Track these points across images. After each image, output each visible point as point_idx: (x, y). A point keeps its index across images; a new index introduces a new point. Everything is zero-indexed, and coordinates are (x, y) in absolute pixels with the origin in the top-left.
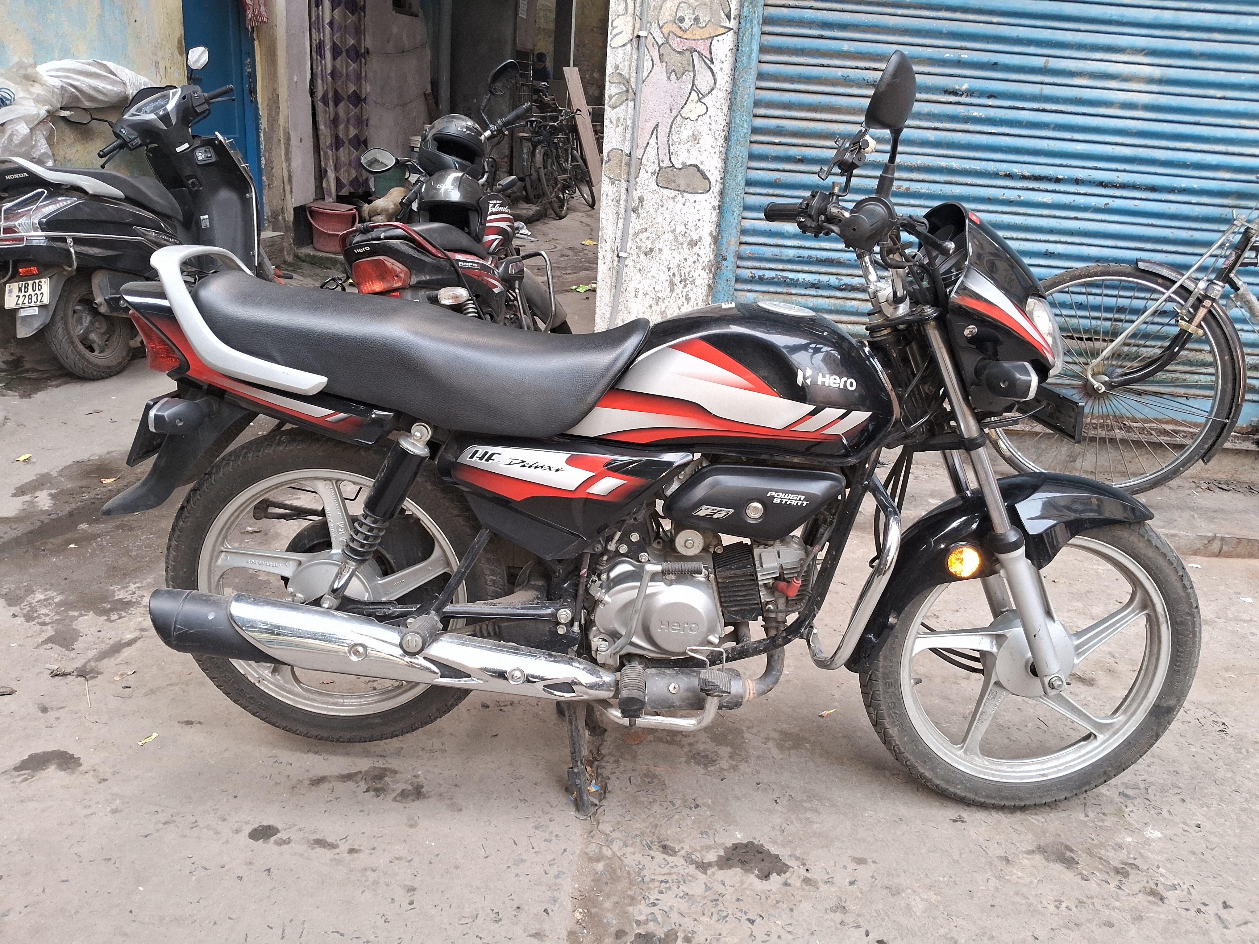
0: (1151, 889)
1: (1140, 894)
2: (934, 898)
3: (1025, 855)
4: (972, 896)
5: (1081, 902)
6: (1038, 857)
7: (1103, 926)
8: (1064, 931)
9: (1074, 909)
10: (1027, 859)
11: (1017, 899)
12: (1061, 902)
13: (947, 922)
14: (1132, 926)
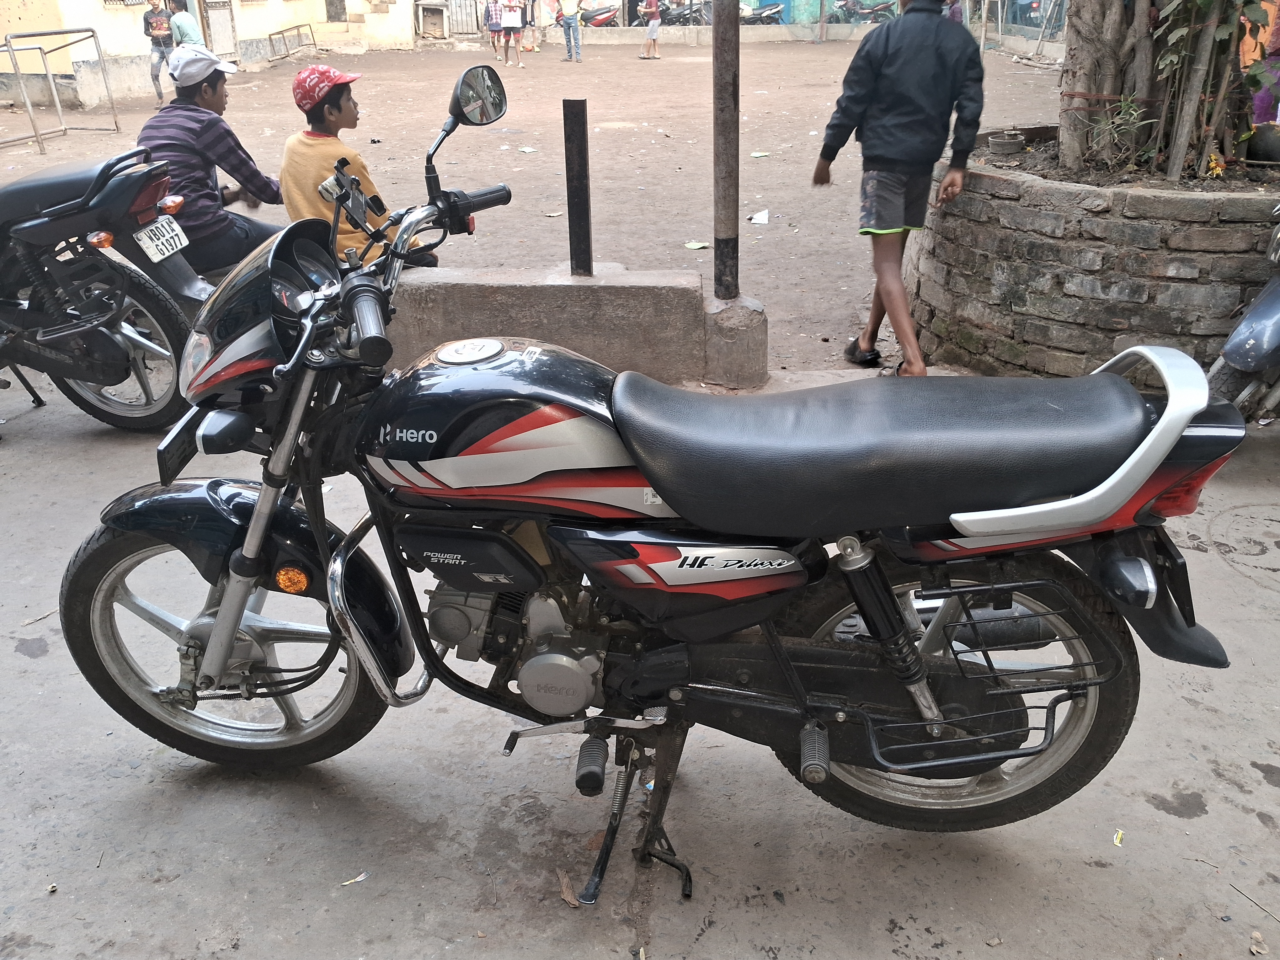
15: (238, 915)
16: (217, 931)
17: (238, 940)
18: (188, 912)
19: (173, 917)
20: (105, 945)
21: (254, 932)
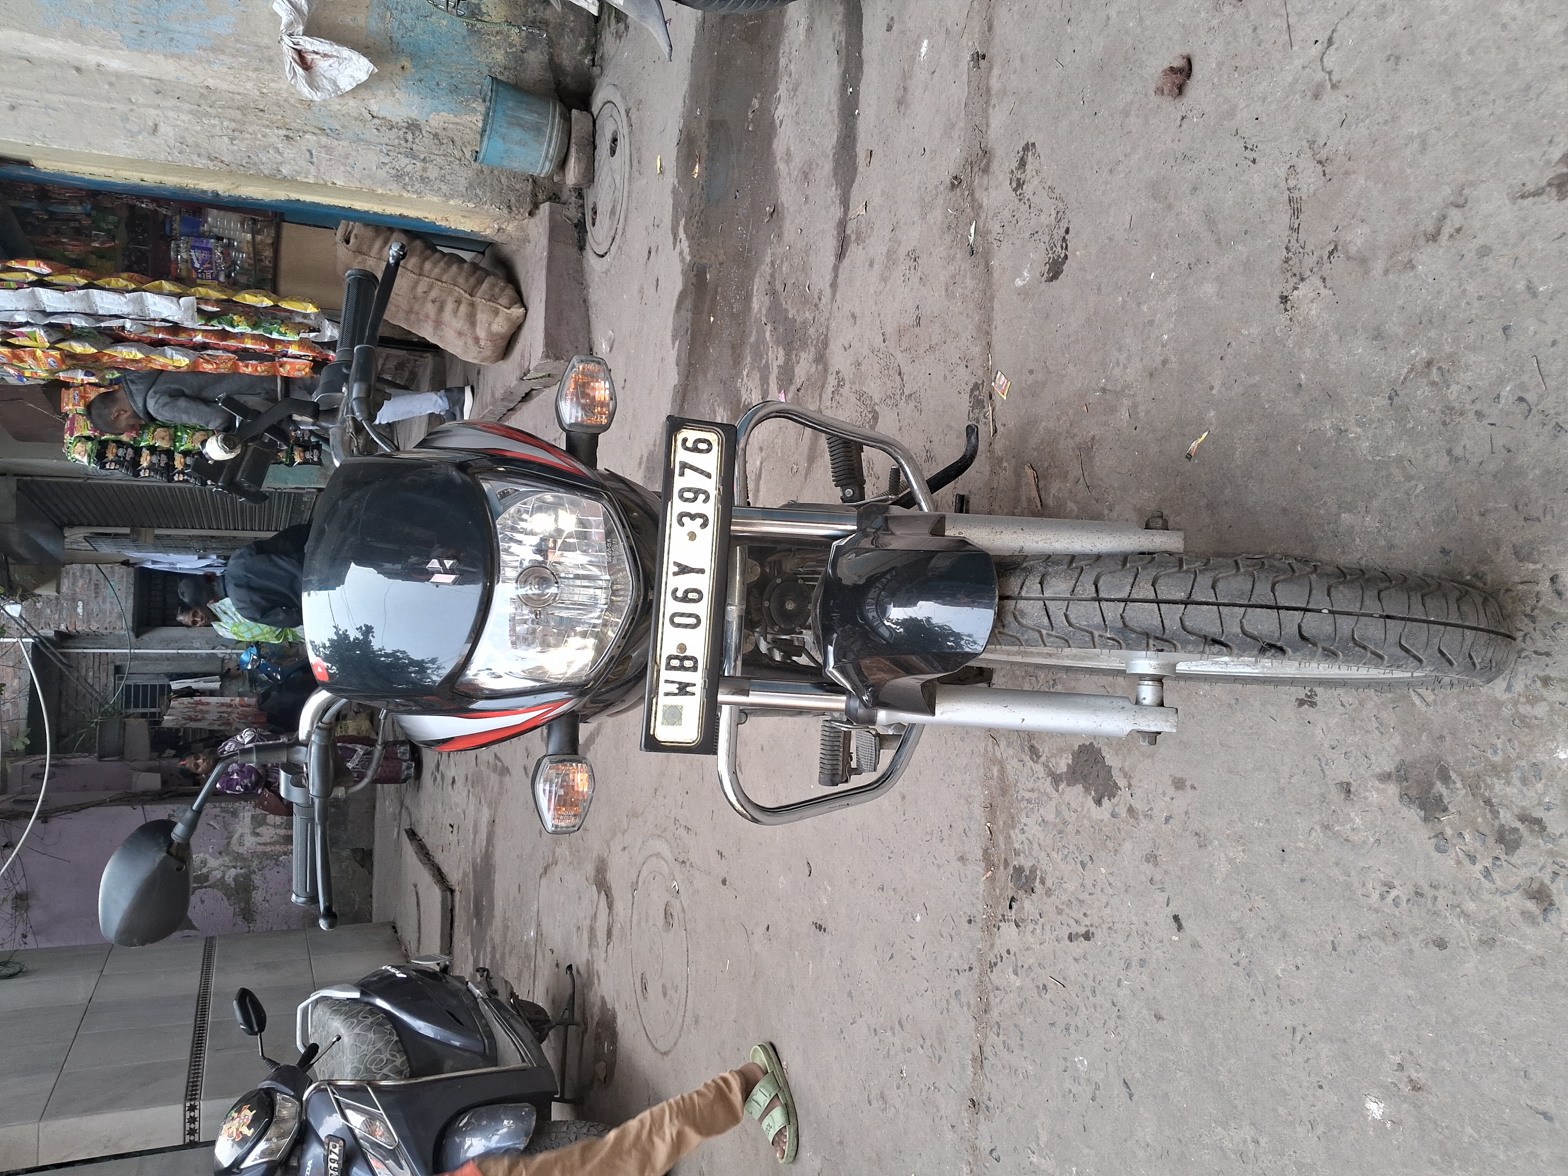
0: (1542, 884)
1: (1516, 894)
2: (1241, 857)
3: (1377, 783)
4: (1283, 860)
5: (1419, 894)
6: (1392, 789)
7: (1431, 945)
8: (1376, 942)
9: (1404, 904)
10: (1377, 790)
11: (1336, 872)
12: (1391, 887)
13: (1244, 900)
14: (1473, 953)
15: (1300, 345)
16: (1313, 312)
17: (1286, 310)
18: (1359, 325)
19: (1376, 312)
20: (1439, 231)
21: (1274, 328)
